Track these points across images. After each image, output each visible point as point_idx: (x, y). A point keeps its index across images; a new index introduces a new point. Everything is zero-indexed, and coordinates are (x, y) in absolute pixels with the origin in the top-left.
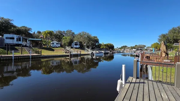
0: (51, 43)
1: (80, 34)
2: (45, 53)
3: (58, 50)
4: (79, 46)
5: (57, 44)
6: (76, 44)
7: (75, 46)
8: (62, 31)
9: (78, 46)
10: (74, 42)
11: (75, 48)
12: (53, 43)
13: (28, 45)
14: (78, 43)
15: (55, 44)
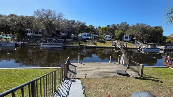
0: (105, 36)
1: (133, 26)
2: (99, 44)
3: (108, 42)
4: (130, 39)
5: (109, 37)
6: (126, 38)
7: (125, 40)
8: (116, 25)
9: (128, 40)
10: (124, 36)
11: (125, 41)
12: (106, 37)
13: (92, 38)
14: (129, 37)
15: (108, 38)
